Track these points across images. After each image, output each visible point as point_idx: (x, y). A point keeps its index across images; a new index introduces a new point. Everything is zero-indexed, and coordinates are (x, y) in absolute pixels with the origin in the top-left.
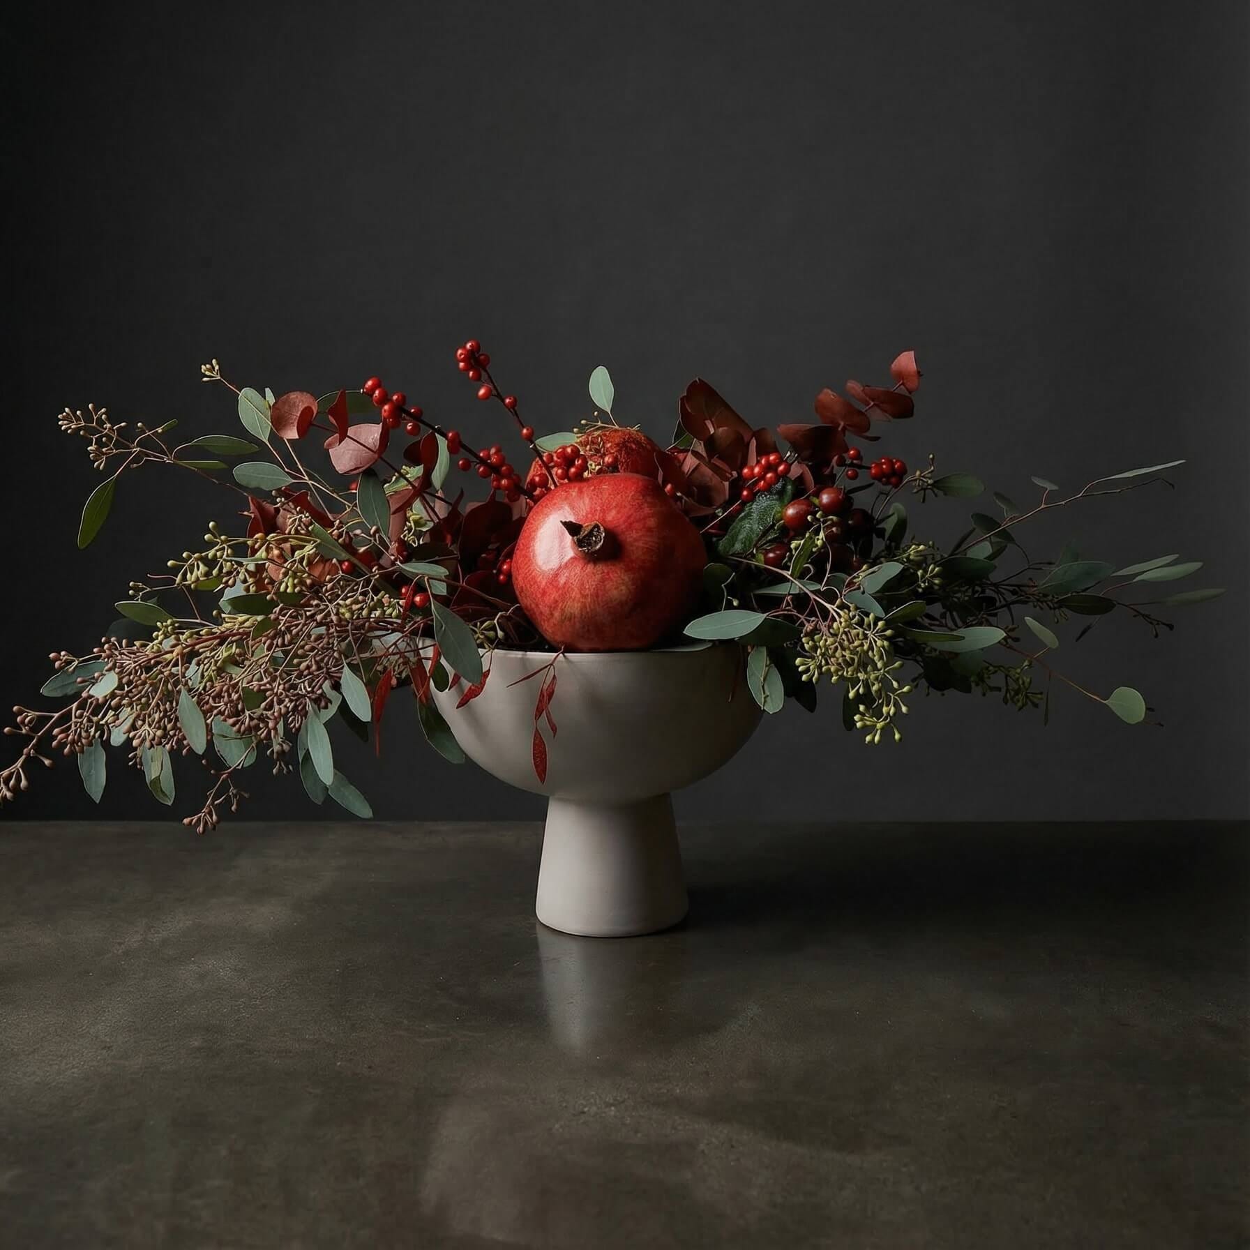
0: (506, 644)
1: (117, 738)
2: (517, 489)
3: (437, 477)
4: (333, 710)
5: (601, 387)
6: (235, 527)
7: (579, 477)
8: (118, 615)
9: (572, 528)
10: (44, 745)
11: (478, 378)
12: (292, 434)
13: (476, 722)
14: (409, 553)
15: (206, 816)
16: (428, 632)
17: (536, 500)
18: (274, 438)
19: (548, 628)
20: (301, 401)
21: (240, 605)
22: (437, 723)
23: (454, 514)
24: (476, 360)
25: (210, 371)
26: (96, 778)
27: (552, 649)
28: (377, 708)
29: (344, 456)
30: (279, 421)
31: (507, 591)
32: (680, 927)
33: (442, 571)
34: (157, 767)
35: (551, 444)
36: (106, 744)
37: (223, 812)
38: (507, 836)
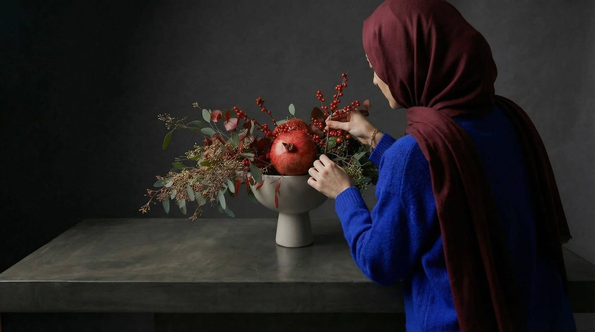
0: (268, 174)
1: (172, 197)
2: (271, 135)
3: (251, 131)
4: (225, 190)
5: (292, 109)
6: (201, 144)
7: (286, 132)
8: (173, 166)
9: (285, 144)
10: (154, 199)
11: (261, 106)
12: (216, 121)
13: (261, 193)
14: (244, 150)
15: (193, 218)
16: (249, 171)
17: (276, 137)
18: (211, 122)
19: (279, 169)
20: (218, 112)
21: (203, 164)
22: (250, 192)
23: (255, 141)
24: (261, 102)
25: (196, 104)
26: (167, 208)
27: (280, 175)
28: (236, 189)
29: (229, 127)
30: (212, 117)
31: (269, 160)
32: (312, 245)
33: (253, 155)
34: (182, 204)
35: (280, 123)
36: (170, 199)
37: (198, 216)
38: (268, 222)
